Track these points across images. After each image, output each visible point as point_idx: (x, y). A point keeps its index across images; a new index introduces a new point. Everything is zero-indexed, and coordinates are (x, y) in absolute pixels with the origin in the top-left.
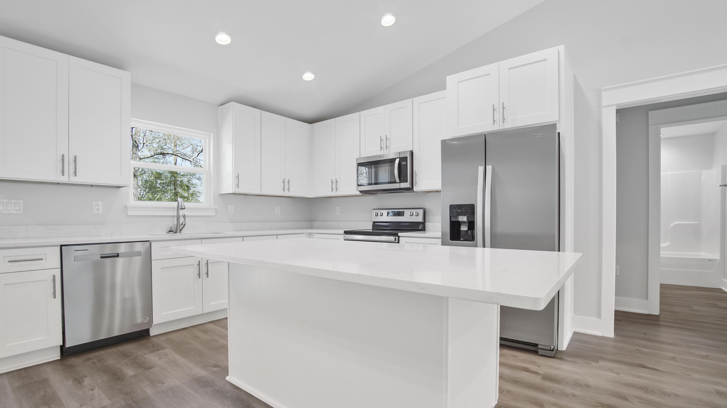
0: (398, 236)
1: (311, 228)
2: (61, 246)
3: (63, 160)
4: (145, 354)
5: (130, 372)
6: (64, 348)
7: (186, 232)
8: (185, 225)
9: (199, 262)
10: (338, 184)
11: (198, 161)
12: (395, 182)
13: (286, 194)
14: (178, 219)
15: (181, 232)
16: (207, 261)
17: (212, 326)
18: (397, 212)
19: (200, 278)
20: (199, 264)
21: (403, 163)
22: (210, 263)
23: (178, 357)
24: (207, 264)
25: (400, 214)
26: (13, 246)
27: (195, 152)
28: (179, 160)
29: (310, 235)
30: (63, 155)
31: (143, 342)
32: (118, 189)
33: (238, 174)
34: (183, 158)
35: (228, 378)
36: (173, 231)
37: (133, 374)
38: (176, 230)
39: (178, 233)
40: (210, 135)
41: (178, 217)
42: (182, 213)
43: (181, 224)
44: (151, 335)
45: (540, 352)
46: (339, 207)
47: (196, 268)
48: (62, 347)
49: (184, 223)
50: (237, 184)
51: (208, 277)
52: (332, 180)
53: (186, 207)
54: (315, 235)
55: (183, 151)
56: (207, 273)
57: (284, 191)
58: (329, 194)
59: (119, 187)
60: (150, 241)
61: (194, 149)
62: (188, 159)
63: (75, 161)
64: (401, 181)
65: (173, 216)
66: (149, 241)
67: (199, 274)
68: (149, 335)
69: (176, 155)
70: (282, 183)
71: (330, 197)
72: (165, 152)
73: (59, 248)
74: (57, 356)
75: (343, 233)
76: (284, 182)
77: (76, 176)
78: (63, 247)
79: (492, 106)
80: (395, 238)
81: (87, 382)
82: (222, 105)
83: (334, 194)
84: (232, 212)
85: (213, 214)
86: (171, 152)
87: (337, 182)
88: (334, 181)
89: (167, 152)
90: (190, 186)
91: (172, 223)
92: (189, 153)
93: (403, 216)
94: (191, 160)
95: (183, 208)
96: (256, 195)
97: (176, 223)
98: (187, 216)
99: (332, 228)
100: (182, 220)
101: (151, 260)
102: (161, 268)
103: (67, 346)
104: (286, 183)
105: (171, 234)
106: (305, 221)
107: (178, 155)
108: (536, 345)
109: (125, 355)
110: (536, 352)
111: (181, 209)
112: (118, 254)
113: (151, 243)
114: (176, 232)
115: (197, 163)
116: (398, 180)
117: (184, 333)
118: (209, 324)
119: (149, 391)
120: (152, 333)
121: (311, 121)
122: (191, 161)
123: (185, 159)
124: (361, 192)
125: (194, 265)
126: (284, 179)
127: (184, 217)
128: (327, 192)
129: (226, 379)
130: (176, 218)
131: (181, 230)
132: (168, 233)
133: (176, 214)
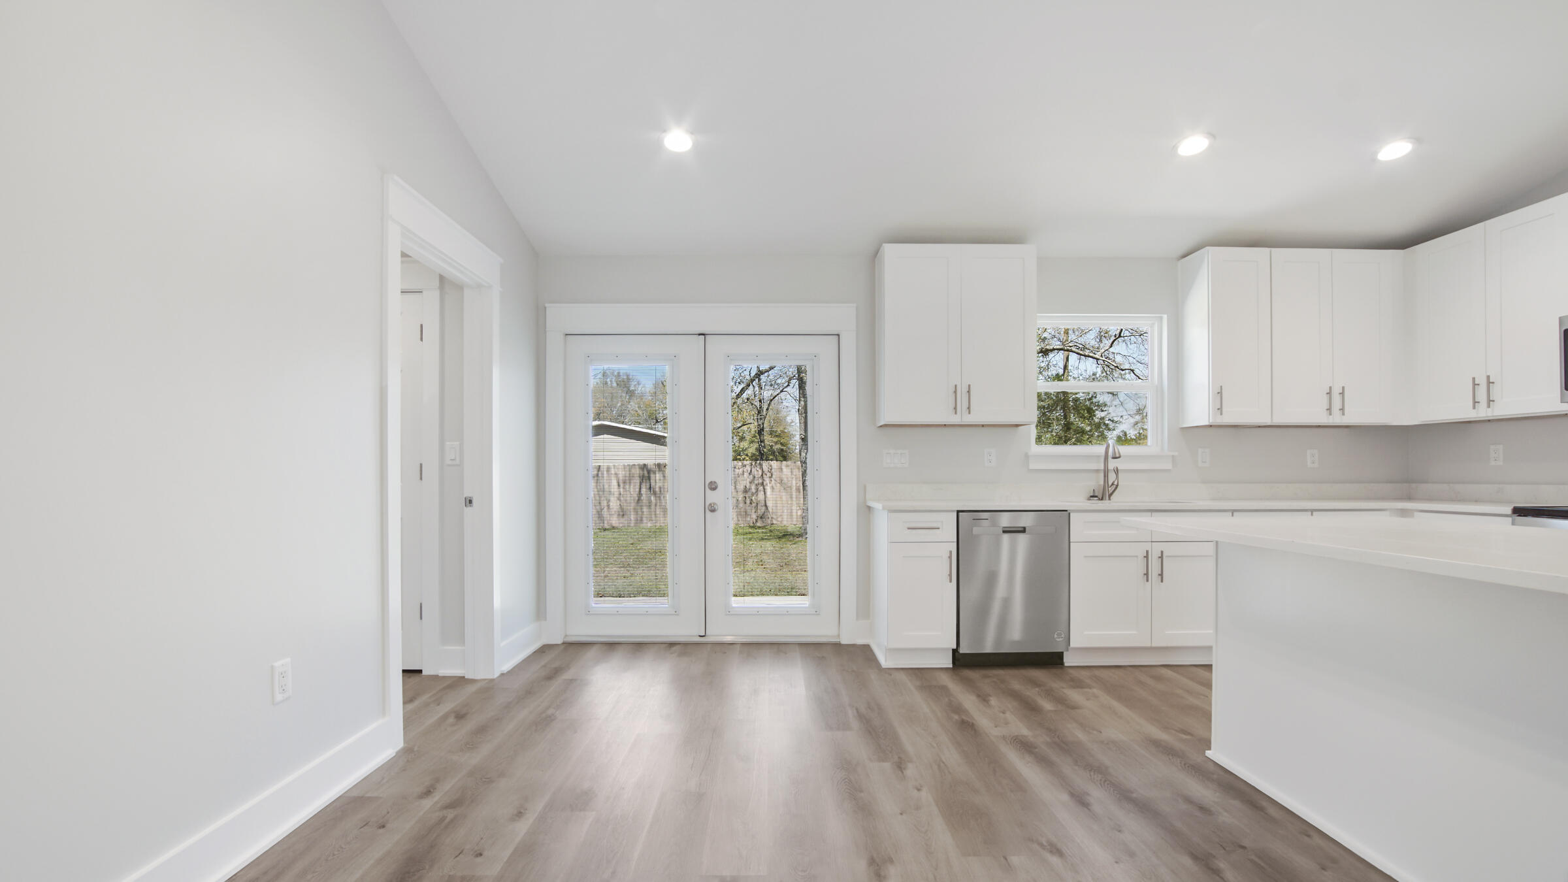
1: (1410, 498)
2: (958, 512)
3: (955, 392)
4: (1063, 688)
5: (1047, 705)
6: (956, 654)
7: (1119, 499)
8: (1117, 486)
9: (1147, 552)
10: (1495, 390)
11: (1111, 356)
13: (1337, 419)
14: (1106, 476)
15: (1111, 498)
16: (1162, 552)
17: (1168, 673)
19: (1147, 581)
20: (1147, 557)
22: (1167, 556)
23: (1115, 704)
24: (1161, 557)
26: (913, 509)
27: (1104, 339)
28: (1073, 358)
29: (1404, 513)
30: (956, 386)
31: (1054, 671)
32: (1015, 428)
33: (1221, 387)
34: (1081, 355)
35: (1208, 753)
36: (1096, 497)
37: (1052, 709)
38: (1103, 494)
39: (1105, 499)
40: (1161, 318)
41: (1106, 473)
42: (1112, 464)
43: (1110, 484)
44: (1066, 664)
46: (1501, 447)
47: (1143, 562)
48: (955, 652)
49: (1116, 483)
50: (1219, 407)
51: (1162, 581)
52: (1474, 379)
53: (1122, 454)
54: (1416, 514)
55: (1081, 340)
56: (1161, 575)
57: (1331, 414)
58: (1466, 413)
59: (1017, 426)
60: (1068, 512)
61: (1102, 333)
62: (1091, 354)
63: (969, 392)
65: (1097, 471)
66: (1066, 511)
67: (1147, 574)
68: (1062, 663)
69: (1068, 350)
70: (1326, 398)
71: (1469, 422)
72: (1048, 347)
73: (955, 514)
74: (948, 663)
75: (1510, 512)
76: (1329, 393)
77: (969, 413)
78: (960, 513)
81: (993, 701)
82: (1185, 256)
84: (1205, 462)
85: (1168, 466)
86: (1057, 345)
87: (1489, 383)
88: (1482, 381)
89: (1051, 347)
90: (1094, 409)
91: (1095, 482)
92: (1093, 343)
94: (1098, 357)
95: (1117, 455)
96: (1259, 427)
97: (1102, 483)
98: (1122, 470)
99: (1477, 501)
100: (1112, 477)
101: (1070, 542)
102: (1086, 558)
103: (961, 651)
104: (1334, 397)
105: (1094, 501)
106: (1389, 482)
107: (1074, 349)
109: (1035, 683)
111: (1114, 458)
112: (1024, 528)
113: (1069, 514)
114: (1102, 498)
115: (1109, 361)
117: (1118, 672)
118: (1162, 668)
119: (1081, 735)
120: (1068, 661)
122: (1097, 359)
123: (1085, 356)
125: (1137, 556)
126: (1330, 388)
127: (1117, 471)
128: (1459, 410)
129: (1207, 755)
130: (1102, 475)
131: (1110, 495)
132: (1089, 499)
133: (1102, 468)
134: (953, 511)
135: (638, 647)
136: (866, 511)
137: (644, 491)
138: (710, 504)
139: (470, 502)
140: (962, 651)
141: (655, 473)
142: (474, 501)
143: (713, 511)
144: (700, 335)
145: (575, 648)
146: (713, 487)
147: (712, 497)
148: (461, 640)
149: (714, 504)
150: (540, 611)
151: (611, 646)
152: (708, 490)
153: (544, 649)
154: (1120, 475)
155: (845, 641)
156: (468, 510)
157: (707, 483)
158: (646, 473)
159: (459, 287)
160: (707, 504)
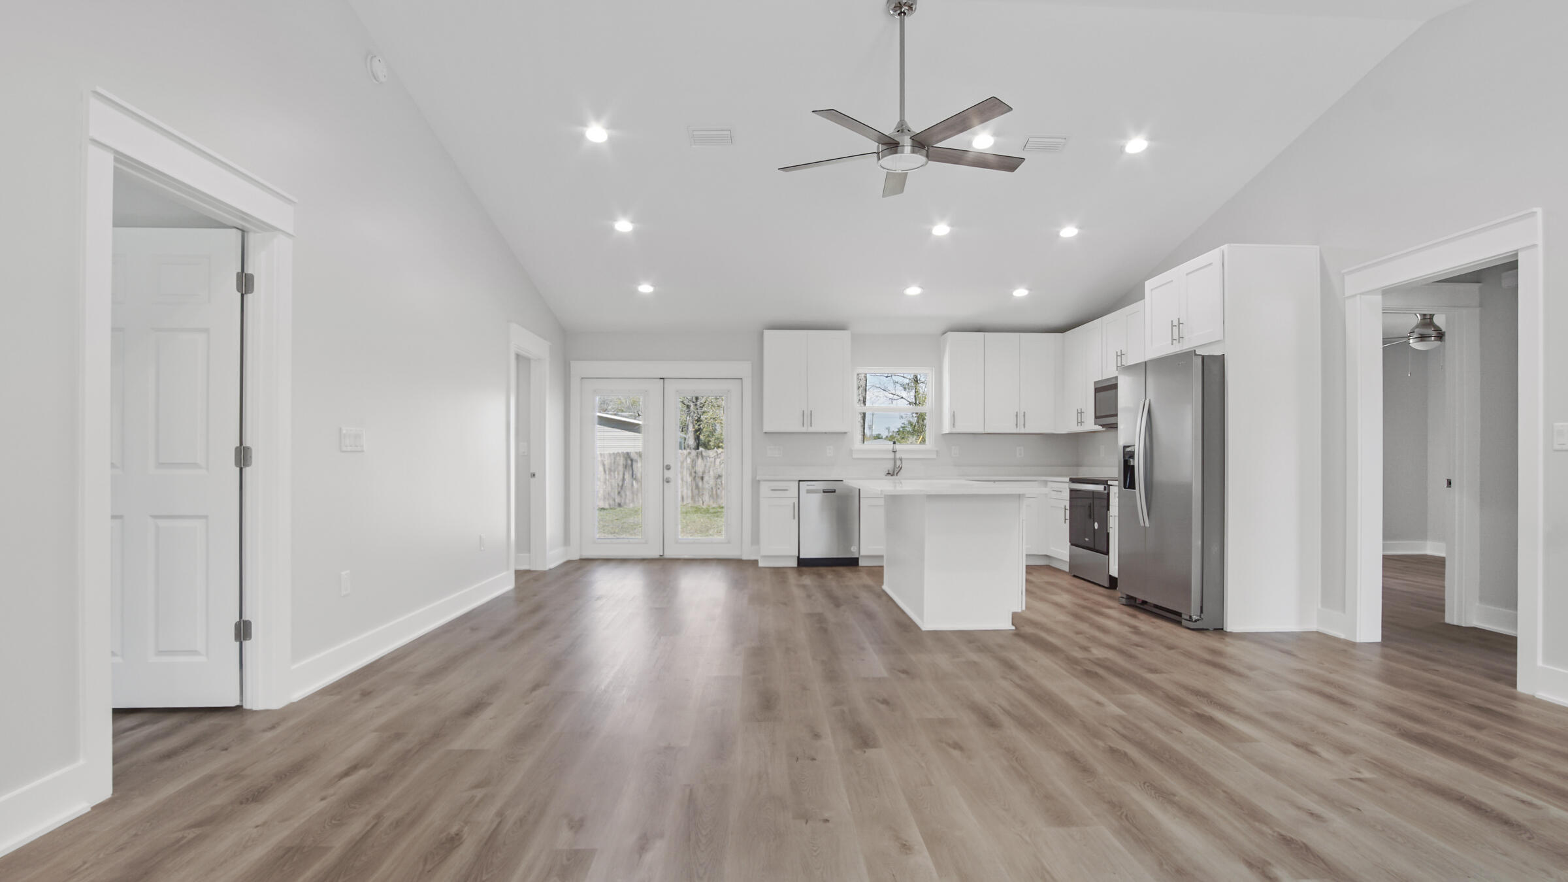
0: (1107, 484)
2: (800, 481)
3: (804, 415)
4: (846, 572)
6: (799, 559)
7: (902, 476)
8: (901, 468)
10: (1083, 415)
13: (1022, 431)
14: (895, 463)
15: (898, 475)
30: (803, 411)
31: (854, 569)
33: (955, 412)
36: (889, 474)
38: (893, 473)
39: (894, 477)
41: (895, 460)
42: (899, 455)
43: (897, 467)
45: (1184, 622)
48: (798, 557)
49: (900, 466)
50: (953, 423)
52: (1077, 410)
54: (1049, 483)
57: (1018, 427)
58: (1076, 429)
63: (811, 414)
65: (891, 459)
68: (858, 563)
70: (1015, 418)
73: (797, 482)
74: (795, 565)
75: (1069, 481)
76: (1017, 415)
77: (811, 426)
79: (1170, 322)
80: (1105, 487)
82: (944, 334)
83: (1081, 428)
84: (956, 454)
85: (934, 456)
88: (1080, 411)
91: (889, 466)
96: (979, 434)
97: (893, 466)
100: (898, 463)
101: (860, 498)
104: (1020, 417)
105: (890, 477)
106: (1064, 466)
108: (1179, 614)
109: (834, 571)
110: (1179, 623)
112: (835, 490)
114: (893, 475)
120: (862, 563)
126: (1017, 412)
127: (901, 459)
130: (893, 461)
131: (897, 473)
132: (886, 476)
134: (795, 481)
135: (623, 561)
136: (756, 483)
137: (627, 476)
138: (667, 479)
139: (534, 475)
140: (801, 557)
141: (637, 461)
142: (536, 475)
143: (668, 482)
144: (661, 378)
145: (586, 562)
146: (668, 468)
147: (668, 474)
148: (529, 551)
149: (669, 478)
150: (566, 540)
151: (607, 561)
152: (665, 470)
153: (569, 562)
154: (904, 462)
155: (745, 558)
156: (532, 480)
157: (665, 466)
158: (629, 461)
159: (528, 360)
160: (665, 478)
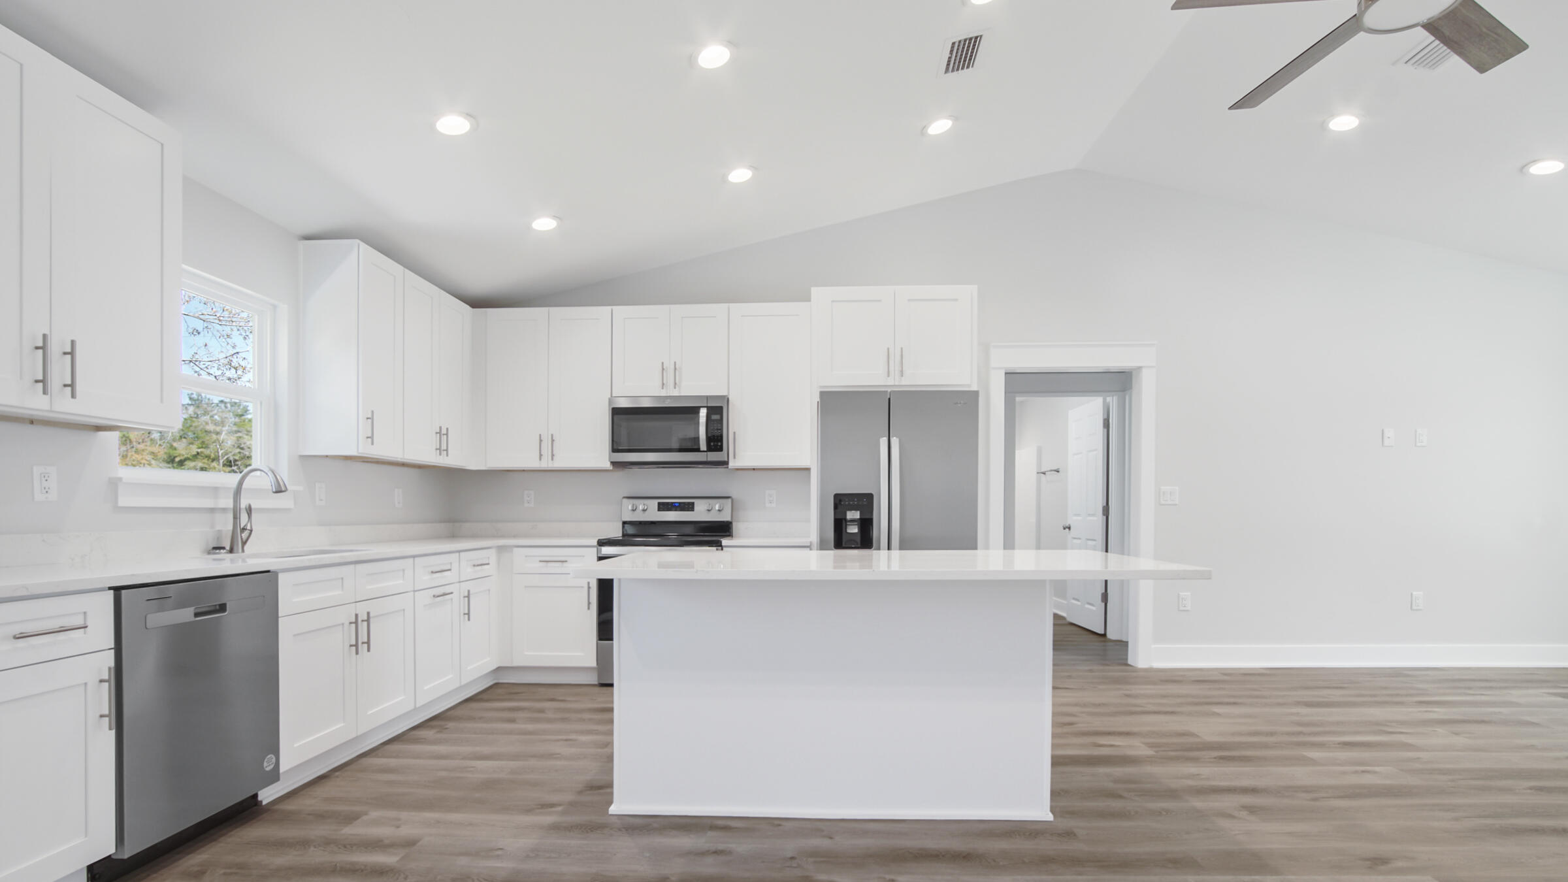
0: (721, 545)
2: (117, 590)
3: (42, 349)
8: (251, 531)
9: (356, 616)
10: (557, 445)
12: (698, 450)
14: (237, 518)
15: (245, 548)
16: (368, 613)
18: (680, 503)
19: (357, 653)
20: (355, 622)
21: (716, 417)
22: (372, 618)
24: (368, 620)
25: (690, 507)
26: (24, 593)
29: (502, 550)
38: (232, 544)
39: (238, 552)
41: (236, 512)
43: (242, 528)
44: (264, 802)
46: (532, 492)
47: (350, 631)
49: (249, 527)
50: (370, 435)
51: (368, 650)
52: (542, 435)
54: (516, 550)
56: (367, 643)
57: (440, 455)
58: (532, 464)
60: (273, 572)
63: (72, 354)
64: (710, 449)
65: (225, 510)
66: (270, 571)
67: (356, 645)
68: (258, 803)
70: (436, 437)
73: (112, 594)
75: (596, 544)
76: (439, 433)
77: (73, 396)
78: (122, 592)
83: (545, 464)
87: (553, 440)
88: (546, 438)
91: (222, 527)
93: (693, 511)
97: (231, 528)
98: (255, 509)
100: (244, 519)
101: (278, 617)
102: (295, 635)
104: (442, 437)
105: (223, 554)
106: (441, 522)
112: (225, 605)
113: (277, 575)
114: (232, 549)
116: (703, 446)
118: (364, 759)
120: (264, 797)
121: (477, 303)
124: (613, 463)
125: (343, 624)
126: (440, 427)
127: (249, 511)
128: (528, 460)
130: (231, 516)
132: (209, 553)
133: (231, 506)
134: (105, 589)
154: (254, 515)
